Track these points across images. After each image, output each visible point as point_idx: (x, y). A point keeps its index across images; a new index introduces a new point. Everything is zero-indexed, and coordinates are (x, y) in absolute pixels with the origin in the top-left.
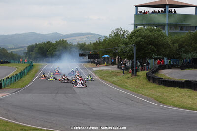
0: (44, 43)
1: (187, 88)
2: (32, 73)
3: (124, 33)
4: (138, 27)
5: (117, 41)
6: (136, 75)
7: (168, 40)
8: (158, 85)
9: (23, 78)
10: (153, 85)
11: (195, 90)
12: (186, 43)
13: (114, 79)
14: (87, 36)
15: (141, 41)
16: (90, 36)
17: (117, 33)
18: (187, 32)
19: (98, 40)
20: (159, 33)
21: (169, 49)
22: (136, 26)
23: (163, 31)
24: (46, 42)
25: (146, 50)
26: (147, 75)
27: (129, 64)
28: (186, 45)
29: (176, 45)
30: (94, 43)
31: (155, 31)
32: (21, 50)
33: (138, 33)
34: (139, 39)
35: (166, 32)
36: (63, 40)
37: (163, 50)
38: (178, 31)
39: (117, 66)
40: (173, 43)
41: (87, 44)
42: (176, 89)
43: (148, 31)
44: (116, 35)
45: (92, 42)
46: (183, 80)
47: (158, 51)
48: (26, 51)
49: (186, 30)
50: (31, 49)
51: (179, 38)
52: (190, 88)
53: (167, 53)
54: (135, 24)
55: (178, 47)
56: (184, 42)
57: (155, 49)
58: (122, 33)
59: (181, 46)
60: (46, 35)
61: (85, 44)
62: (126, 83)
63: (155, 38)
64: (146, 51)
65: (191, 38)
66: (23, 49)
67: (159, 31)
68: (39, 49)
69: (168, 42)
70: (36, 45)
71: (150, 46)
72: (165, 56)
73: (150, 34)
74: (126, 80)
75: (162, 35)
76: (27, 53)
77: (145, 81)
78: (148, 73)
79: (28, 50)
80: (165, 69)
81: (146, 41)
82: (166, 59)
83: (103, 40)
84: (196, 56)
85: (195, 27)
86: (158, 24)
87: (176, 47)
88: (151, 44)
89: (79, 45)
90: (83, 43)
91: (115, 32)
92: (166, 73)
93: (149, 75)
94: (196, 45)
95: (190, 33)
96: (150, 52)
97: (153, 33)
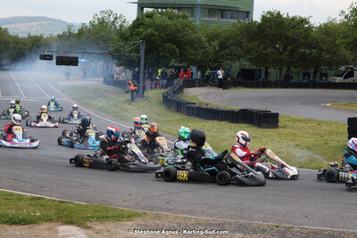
1: (243, 123)
3: (116, 19)
4: (145, 10)
5: (103, 34)
6: (143, 96)
7: (200, 34)
8: (187, 117)
10: (179, 116)
11: (260, 126)
12: (231, 41)
13: (102, 103)
14: (40, 23)
15: (154, 35)
16: (45, 23)
17: (103, 18)
18: (235, 21)
19: (66, 30)
20: (185, 21)
21: (202, 51)
22: (141, 7)
23: (190, 19)
25: (160, 52)
26: (165, 97)
27: (126, 75)
28: (232, 44)
29: (215, 43)
30: (59, 36)
31: (178, 17)
33: (148, 20)
34: (149, 30)
35: (198, 20)
37: (192, 52)
38: (216, 19)
39: (102, 79)
40: (208, 41)
41: (45, 37)
42: (223, 123)
43: (165, 18)
44: (102, 22)
45: (55, 34)
46: (236, 107)
47: (181, 54)
49: (231, 18)
51: (219, 31)
52: (250, 123)
53: (198, 57)
54: (139, 4)
55: (217, 49)
56: (227, 39)
57: (177, 50)
58: (112, 19)
59: (223, 46)
61: (41, 37)
62: (126, 111)
63: (178, 31)
64: (161, 54)
65: (242, 32)
67: (184, 17)
69: (200, 38)
71: (169, 44)
72: (193, 62)
73: (170, 22)
74: (126, 106)
75: (190, 26)
77: (162, 109)
78: (167, 93)
80: (194, 87)
81: (162, 34)
82: (194, 69)
83: (76, 32)
84: (247, 65)
85: (248, 13)
86: (181, 4)
87: (215, 49)
88: (169, 41)
89: (30, 37)
90: (39, 35)
91: (100, 17)
92: (197, 95)
93: (169, 97)
94: (250, 45)
95: (239, 22)
96: (168, 55)
97: (175, 22)
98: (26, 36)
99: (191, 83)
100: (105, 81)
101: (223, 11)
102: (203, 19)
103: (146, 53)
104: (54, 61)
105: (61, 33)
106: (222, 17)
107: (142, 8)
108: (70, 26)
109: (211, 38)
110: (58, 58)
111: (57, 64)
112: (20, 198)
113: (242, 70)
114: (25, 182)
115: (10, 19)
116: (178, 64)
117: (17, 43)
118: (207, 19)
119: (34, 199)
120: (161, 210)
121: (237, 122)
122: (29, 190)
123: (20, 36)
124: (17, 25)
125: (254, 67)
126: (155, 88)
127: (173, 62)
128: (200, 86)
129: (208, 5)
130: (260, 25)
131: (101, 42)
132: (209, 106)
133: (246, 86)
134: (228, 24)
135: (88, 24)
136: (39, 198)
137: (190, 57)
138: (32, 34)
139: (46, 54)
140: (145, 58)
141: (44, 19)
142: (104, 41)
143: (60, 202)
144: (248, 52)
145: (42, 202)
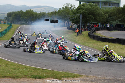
0: (19, 12)
1: (117, 43)
2: (12, 30)
3: (71, 6)
4: (82, 3)
5: (67, 12)
6: (81, 34)
7: (101, 11)
8: (97, 41)
9: (7, 34)
10: (94, 41)
11: (123, 44)
12: (113, 14)
13: (67, 36)
15: (85, 12)
16: (46, 8)
17: (67, 6)
18: (114, 7)
19: (54, 11)
20: (96, 7)
21: (102, 17)
23: (98, 6)
24: (19, 11)
25: (87, 18)
26: (89, 34)
27: (75, 26)
28: (113, 15)
29: (107, 15)
30: (51, 12)
31: (94, 6)
32: (2, 16)
33: (83, 7)
35: (101, 7)
36: (31, 10)
37: (99, 18)
38: (107, 6)
39: (67, 28)
40: (104, 14)
42: (110, 43)
43: (89, 6)
44: (66, 8)
45: (50, 12)
46: (115, 38)
47: (95, 19)
48: (6, 17)
50: (10, 15)
51: (108, 11)
52: (120, 43)
53: (101, 20)
54: (79, 1)
55: (108, 17)
56: (111, 13)
57: (93, 17)
58: (70, 6)
59: (110, 16)
60: (18, 6)
61: (45, 13)
62: (76, 39)
63: (93, 10)
65: (116, 11)
66: (3, 15)
67: (96, 6)
68: (15, 15)
69: (101, 13)
70: (13, 13)
71: (90, 15)
72: (99, 22)
73: (91, 7)
74: (75, 37)
75: (98, 9)
76: (7, 18)
77: (88, 38)
78: (90, 32)
79: (7, 16)
80: (99, 30)
81: (88, 12)
82: (99, 24)
83: (57, 11)
84: (119, 23)
85: (119, 4)
86: (95, 1)
87: (107, 17)
88: (90, 14)
89: (41, 13)
90: (44, 12)
91: (66, 6)
92: (100, 33)
93: (91, 34)
94: (119, 16)
95: (115, 7)
96: (90, 19)
97: (92, 7)
98: (40, 12)
99: (98, 29)
100: (68, 28)
101: (109, 3)
102: (102, 6)
103: (82, 19)
104: (50, 21)
105: (52, 11)
106: (109, 6)
107: (81, 2)
108: (55, 9)
109: (105, 13)
110: (51, 20)
111: (51, 22)
112: (38, 69)
113: (116, 24)
114: (40, 64)
115: (34, 6)
116: (94, 22)
117: (36, 15)
118: (104, 6)
119: (43, 70)
120: (88, 74)
121: (115, 43)
122: (41, 66)
123: (38, 12)
124: (37, 9)
125: (121, 23)
126: (86, 31)
127: (92, 22)
128: (102, 30)
129: (104, 1)
130: (123, 8)
131: (66, 15)
132: (105, 37)
133: (118, 30)
134: (111, 8)
135: (61, 8)
136: (45, 69)
137: (98, 20)
138: (42, 12)
139: (47, 19)
140: (82, 20)
141: (46, 6)
142: (67, 14)
143: (53, 71)
144: (119, 18)
145: (46, 71)
